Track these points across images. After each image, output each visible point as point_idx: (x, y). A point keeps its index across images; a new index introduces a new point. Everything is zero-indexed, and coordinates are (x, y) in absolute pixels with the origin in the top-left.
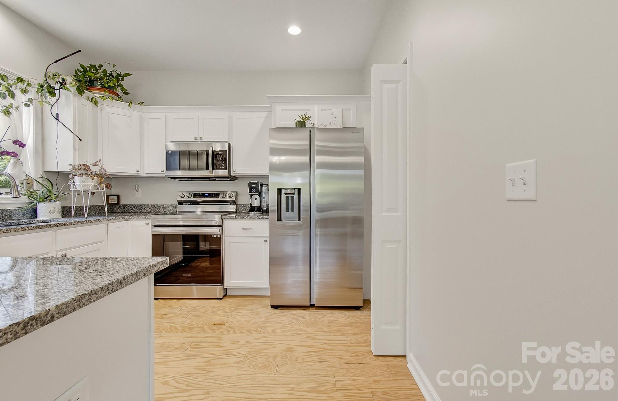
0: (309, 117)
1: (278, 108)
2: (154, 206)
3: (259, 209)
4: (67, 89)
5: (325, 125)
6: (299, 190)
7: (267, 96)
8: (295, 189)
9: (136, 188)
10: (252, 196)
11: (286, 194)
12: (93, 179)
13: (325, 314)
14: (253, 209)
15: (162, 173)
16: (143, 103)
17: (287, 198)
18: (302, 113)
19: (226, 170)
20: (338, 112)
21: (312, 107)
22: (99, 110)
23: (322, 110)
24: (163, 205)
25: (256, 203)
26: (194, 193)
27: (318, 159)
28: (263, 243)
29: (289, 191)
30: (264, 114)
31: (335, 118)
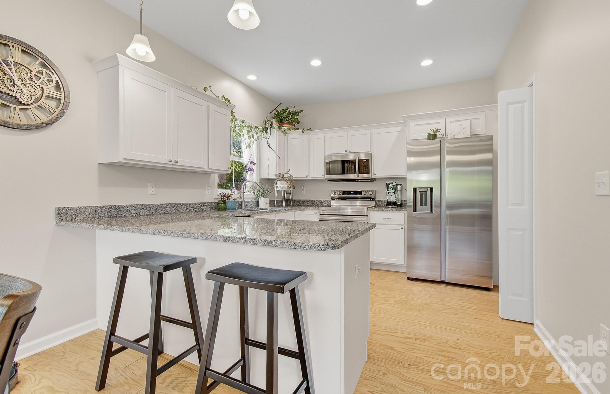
0: (439, 129)
1: (412, 124)
2: (314, 201)
3: (394, 204)
4: (274, 128)
5: (454, 135)
6: (431, 189)
7: (403, 116)
8: (427, 188)
9: (302, 187)
10: (388, 193)
11: (420, 192)
12: (287, 183)
13: (454, 289)
14: (389, 203)
15: (322, 177)
16: (310, 129)
17: (421, 195)
18: (433, 127)
19: (369, 173)
20: (467, 124)
21: (442, 121)
22: (286, 137)
23: (451, 122)
24: (321, 200)
25: (392, 199)
26: (343, 191)
27: (448, 158)
28: (400, 230)
29: (422, 190)
30: (399, 129)
31: (464, 128)
